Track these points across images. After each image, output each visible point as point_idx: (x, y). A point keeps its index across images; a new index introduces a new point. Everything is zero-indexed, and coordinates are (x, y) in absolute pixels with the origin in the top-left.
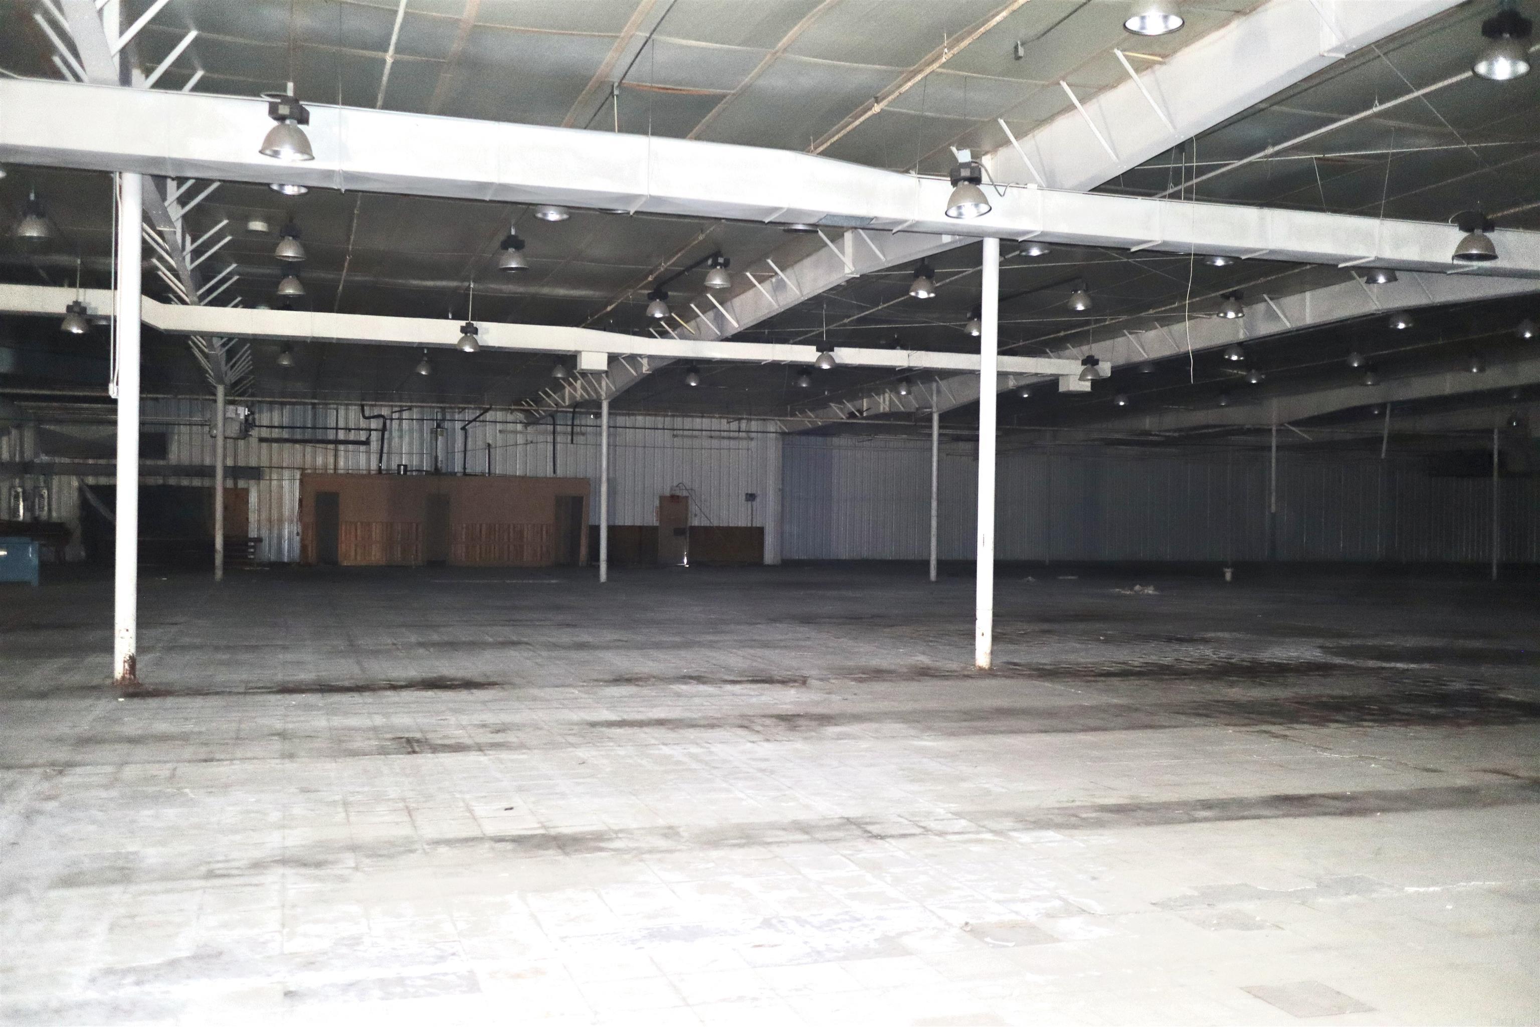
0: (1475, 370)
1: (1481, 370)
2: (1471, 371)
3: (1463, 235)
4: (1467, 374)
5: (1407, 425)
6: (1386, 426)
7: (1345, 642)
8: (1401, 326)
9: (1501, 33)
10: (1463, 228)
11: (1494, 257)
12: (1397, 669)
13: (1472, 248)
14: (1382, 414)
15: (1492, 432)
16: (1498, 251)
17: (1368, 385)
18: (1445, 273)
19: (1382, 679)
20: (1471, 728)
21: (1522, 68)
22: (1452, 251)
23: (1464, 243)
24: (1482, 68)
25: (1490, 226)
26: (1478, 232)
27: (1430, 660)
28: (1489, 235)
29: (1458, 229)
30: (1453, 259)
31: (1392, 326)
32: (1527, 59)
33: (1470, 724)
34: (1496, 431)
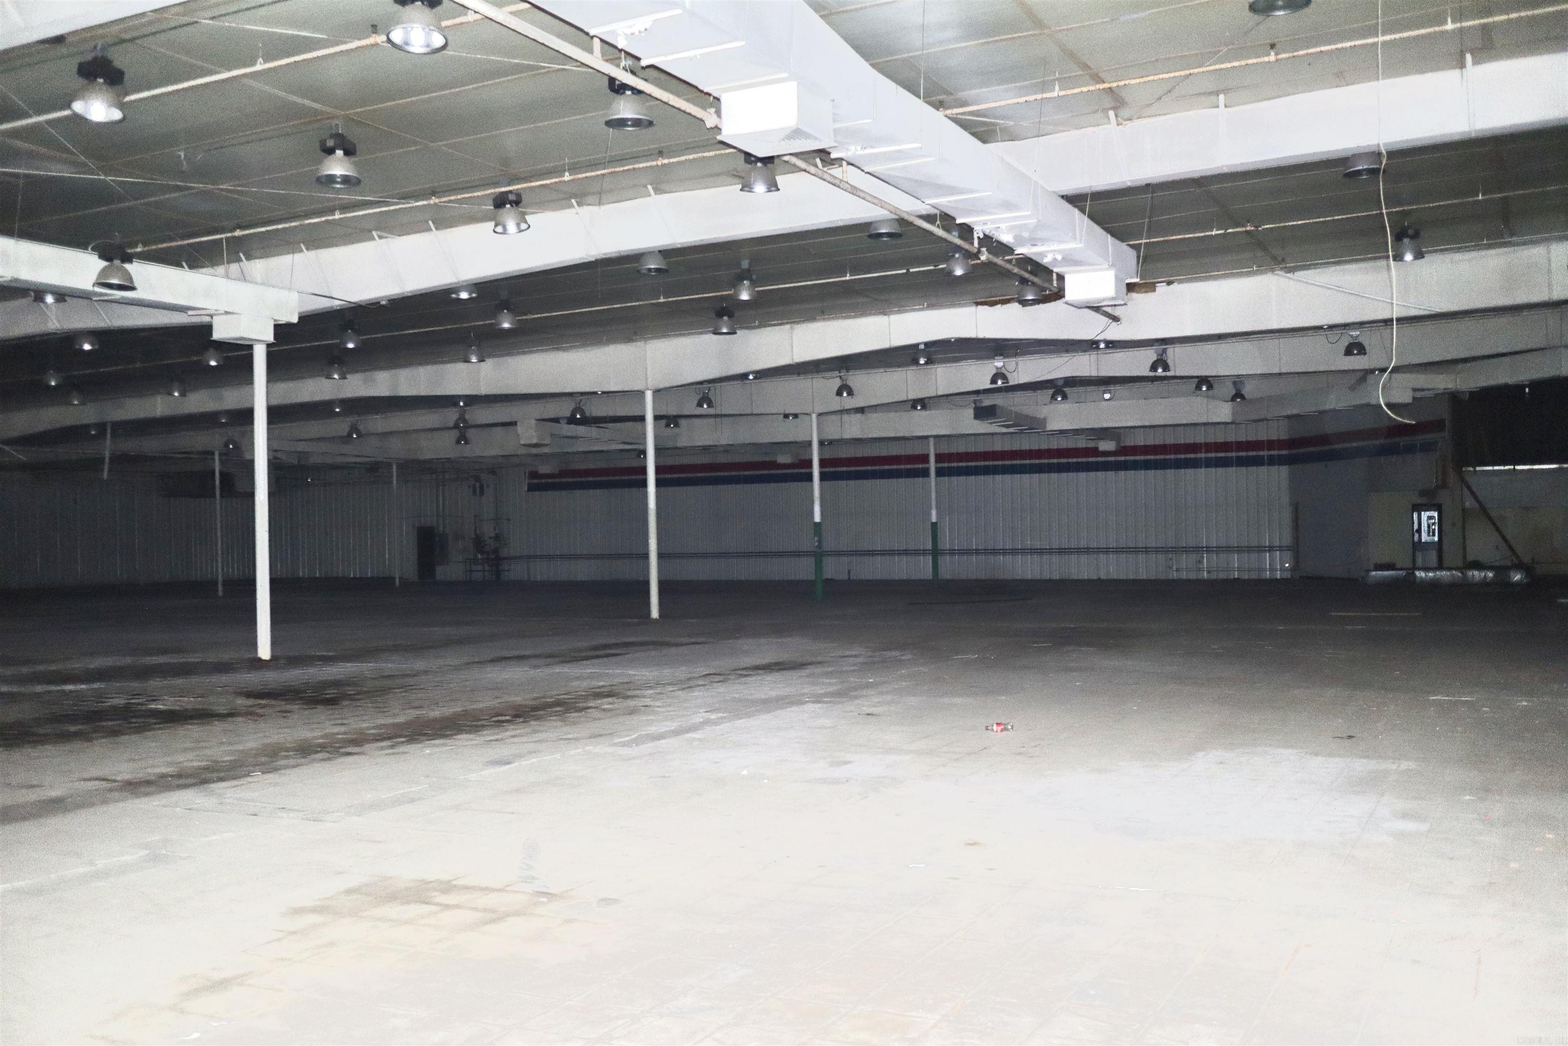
0: (176, 394)
1: (183, 394)
2: (171, 394)
3: (103, 264)
4: (170, 398)
5: (131, 446)
6: (107, 448)
7: (25, 670)
8: (87, 347)
9: (96, 78)
10: (102, 256)
11: (133, 288)
12: (64, 691)
13: (114, 277)
14: (102, 433)
15: (213, 453)
16: (136, 284)
17: (75, 405)
18: (91, 299)
19: (41, 702)
20: (103, 740)
21: (117, 115)
22: (93, 278)
23: (104, 272)
24: (78, 106)
25: (128, 259)
26: (117, 262)
27: (100, 679)
28: (127, 266)
29: (97, 257)
30: (94, 285)
31: (77, 347)
32: (121, 106)
33: (103, 737)
34: (217, 453)
